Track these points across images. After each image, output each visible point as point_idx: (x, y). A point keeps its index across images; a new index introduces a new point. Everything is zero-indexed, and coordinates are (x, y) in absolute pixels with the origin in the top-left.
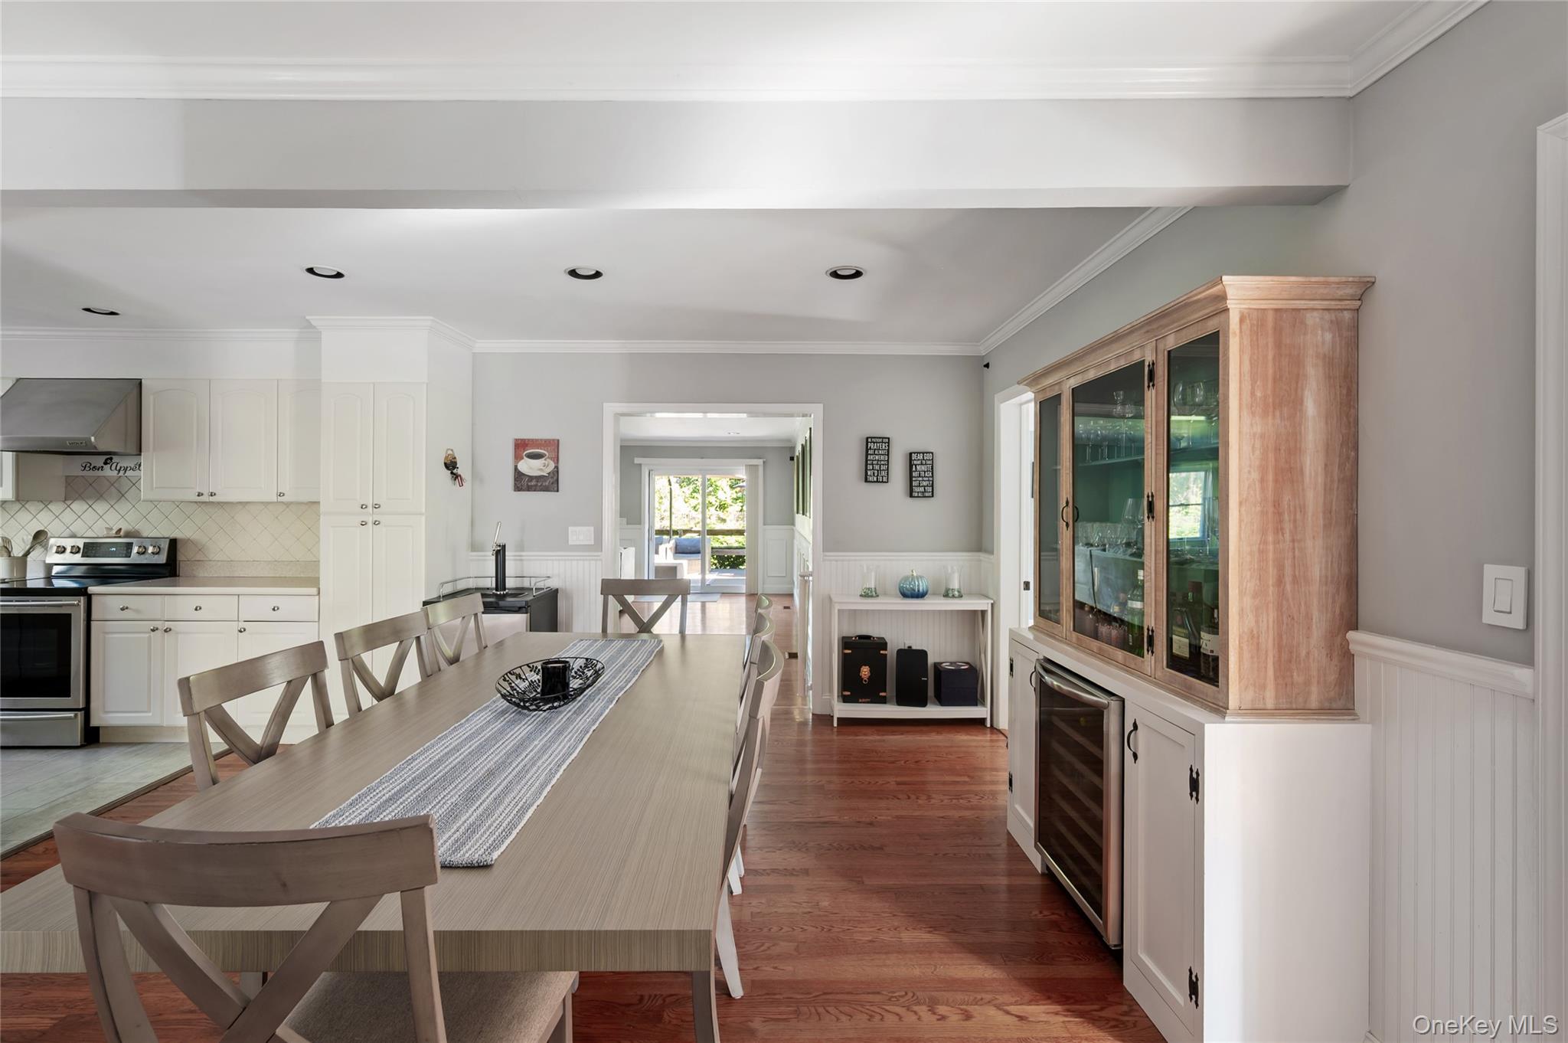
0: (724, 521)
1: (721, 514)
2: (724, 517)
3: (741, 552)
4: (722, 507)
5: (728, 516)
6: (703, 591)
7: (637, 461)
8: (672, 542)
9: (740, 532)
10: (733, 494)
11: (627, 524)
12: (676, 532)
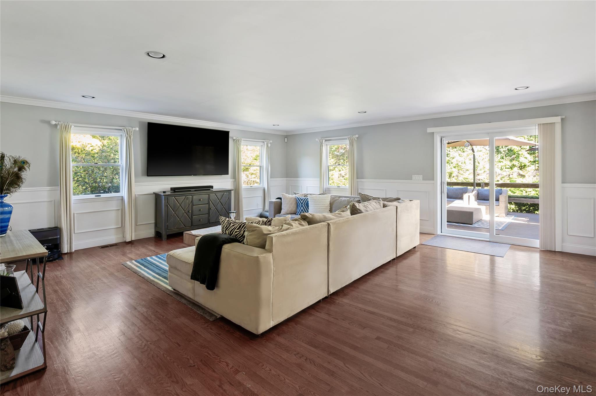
0: (523, 176)
1: (521, 172)
2: (523, 174)
3: (536, 201)
4: (522, 167)
5: (527, 173)
6: (491, 240)
7: (430, 130)
8: (475, 192)
9: (534, 186)
10: (531, 158)
11: (423, 180)
12: (479, 185)
